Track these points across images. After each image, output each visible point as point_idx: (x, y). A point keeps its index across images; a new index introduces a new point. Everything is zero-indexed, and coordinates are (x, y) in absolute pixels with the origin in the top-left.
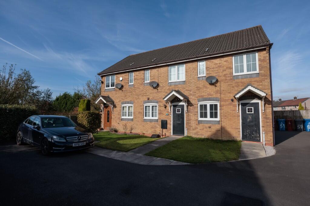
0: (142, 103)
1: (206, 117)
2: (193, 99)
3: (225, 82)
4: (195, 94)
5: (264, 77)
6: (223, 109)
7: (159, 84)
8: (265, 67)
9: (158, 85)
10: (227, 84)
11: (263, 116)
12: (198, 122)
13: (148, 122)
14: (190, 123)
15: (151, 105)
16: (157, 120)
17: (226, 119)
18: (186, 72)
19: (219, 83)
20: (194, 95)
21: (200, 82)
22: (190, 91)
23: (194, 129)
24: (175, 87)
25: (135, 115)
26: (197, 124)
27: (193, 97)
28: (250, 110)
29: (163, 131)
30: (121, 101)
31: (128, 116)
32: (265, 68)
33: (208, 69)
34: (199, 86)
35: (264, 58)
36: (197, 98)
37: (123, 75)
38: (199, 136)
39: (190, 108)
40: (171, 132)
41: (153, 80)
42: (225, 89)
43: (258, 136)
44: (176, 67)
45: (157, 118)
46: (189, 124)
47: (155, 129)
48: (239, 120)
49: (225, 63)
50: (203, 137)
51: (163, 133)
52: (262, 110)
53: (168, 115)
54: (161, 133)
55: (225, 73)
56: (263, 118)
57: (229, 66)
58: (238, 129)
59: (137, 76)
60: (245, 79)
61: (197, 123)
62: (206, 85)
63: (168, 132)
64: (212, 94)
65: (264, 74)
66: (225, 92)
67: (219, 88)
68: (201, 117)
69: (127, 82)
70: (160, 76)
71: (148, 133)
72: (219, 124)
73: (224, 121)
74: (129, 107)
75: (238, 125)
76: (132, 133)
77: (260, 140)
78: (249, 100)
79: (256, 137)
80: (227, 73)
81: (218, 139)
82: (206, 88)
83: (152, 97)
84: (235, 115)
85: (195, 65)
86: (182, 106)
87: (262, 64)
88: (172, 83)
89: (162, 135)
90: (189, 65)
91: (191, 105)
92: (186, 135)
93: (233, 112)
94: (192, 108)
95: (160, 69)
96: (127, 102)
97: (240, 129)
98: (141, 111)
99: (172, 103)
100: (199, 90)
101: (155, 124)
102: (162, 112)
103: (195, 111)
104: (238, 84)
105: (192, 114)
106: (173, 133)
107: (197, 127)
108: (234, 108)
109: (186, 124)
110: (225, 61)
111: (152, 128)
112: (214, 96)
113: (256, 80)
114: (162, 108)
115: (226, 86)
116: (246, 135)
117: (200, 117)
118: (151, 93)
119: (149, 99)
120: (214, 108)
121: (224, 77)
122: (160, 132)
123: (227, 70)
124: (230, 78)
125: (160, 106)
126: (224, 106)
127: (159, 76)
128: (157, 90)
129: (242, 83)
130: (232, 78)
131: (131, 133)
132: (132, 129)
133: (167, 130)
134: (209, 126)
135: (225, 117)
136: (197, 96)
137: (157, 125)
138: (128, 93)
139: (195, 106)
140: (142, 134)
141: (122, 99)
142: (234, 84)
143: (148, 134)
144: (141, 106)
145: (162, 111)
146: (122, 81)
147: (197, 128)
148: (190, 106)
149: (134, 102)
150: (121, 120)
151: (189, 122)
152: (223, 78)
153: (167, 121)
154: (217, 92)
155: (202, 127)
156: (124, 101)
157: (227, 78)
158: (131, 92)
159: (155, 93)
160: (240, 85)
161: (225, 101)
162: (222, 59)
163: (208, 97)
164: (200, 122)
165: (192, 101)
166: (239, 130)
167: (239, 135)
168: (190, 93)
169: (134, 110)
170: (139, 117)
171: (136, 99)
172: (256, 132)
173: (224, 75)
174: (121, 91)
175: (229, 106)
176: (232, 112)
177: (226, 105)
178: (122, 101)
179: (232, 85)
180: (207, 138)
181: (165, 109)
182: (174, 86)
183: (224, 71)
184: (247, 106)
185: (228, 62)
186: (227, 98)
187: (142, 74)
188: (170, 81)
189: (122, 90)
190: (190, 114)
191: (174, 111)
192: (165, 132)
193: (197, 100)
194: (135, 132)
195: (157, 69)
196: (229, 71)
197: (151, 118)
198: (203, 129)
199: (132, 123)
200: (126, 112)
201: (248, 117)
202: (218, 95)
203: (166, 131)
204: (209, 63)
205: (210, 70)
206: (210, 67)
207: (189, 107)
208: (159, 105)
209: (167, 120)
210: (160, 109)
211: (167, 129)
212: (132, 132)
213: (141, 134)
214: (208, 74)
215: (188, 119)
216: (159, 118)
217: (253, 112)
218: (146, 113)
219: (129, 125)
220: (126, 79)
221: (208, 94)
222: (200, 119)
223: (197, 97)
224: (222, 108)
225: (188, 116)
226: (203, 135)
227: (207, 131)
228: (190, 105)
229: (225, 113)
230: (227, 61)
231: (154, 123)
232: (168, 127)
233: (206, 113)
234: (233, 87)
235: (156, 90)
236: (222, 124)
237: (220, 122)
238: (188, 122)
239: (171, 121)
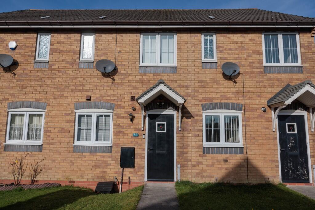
0: (72, 107)
1: (217, 139)
2: (192, 103)
3: (251, 77)
4: (196, 94)
5: (309, 74)
6: (249, 126)
7: (118, 67)
8: (311, 58)
9: (115, 71)
10: (254, 79)
11: (312, 138)
12: (202, 150)
13: (84, 154)
14: (187, 153)
15: (94, 112)
16: (109, 149)
17: (254, 144)
18: (179, 49)
19: (240, 77)
20: (195, 96)
21: (207, 72)
22: (187, 87)
23: (194, 166)
24: (155, 77)
25: (49, 136)
26: (200, 156)
27: (192, 101)
28: (291, 128)
29: (124, 173)
30: (8, 99)
31: (28, 139)
32: (310, 60)
33: (221, 49)
34: (203, 79)
35: (308, 44)
36: (201, 103)
37: (21, 37)
38: (204, 179)
39: (187, 122)
40: (143, 175)
41: (102, 58)
42: (252, 89)
43: (305, 172)
44: (158, 37)
45: (109, 143)
46: (185, 155)
47: (105, 170)
48: (275, 145)
49: (251, 42)
50: (213, 181)
51: (124, 178)
52: (310, 128)
53: (138, 136)
54: (119, 178)
55: (251, 61)
56: (311, 141)
57: (257, 49)
58: (273, 161)
59: (61, 45)
60: (283, 75)
61: (202, 153)
62: (218, 79)
63: (137, 173)
64: (228, 96)
65: (310, 69)
66: (252, 94)
67: (240, 87)
68: (208, 139)
69: (30, 53)
70: (120, 52)
71: (85, 180)
72: (243, 153)
73: (251, 148)
74: (31, 116)
75: (275, 155)
76: (37, 181)
77: (308, 179)
78: (290, 110)
79: (302, 175)
80: (253, 61)
81: (242, 182)
82: (218, 84)
83: (98, 96)
84: (269, 136)
85: (196, 38)
86: (170, 119)
87: (306, 53)
88: (147, 69)
89: (122, 183)
90: (186, 37)
91: (190, 115)
92: (179, 178)
93: (267, 130)
94: (190, 123)
95: (122, 36)
96: (25, 104)
97: (277, 161)
98: (68, 126)
99: (148, 110)
100: (204, 86)
101: (104, 157)
102: (121, 130)
103: (196, 128)
104: (272, 82)
105: (190, 135)
106: (149, 177)
107: (200, 161)
108: (268, 123)
109: (178, 155)
110: (250, 40)
111: (96, 166)
112: (233, 100)
113: (299, 77)
114: (122, 120)
115: (253, 84)
116: (288, 171)
117: (207, 141)
118: (96, 86)
119: (90, 100)
120: (232, 122)
121: (249, 67)
122: (116, 175)
123: (253, 56)
124: (259, 70)
125: (118, 116)
126: (251, 121)
127: (118, 51)
128: (112, 81)
129: (278, 80)
130: (262, 70)
131: (33, 182)
132: (36, 172)
133: (134, 171)
134: (225, 158)
135: (254, 141)
136: (201, 99)
137: (110, 159)
138: (31, 81)
139: (196, 118)
140: (68, 184)
141: (12, 95)
142: (267, 82)
143: (84, 182)
144: (69, 114)
145: (123, 127)
146: (16, 51)
147: (201, 163)
148: (187, 118)
149: (49, 105)
150: (5, 150)
151: (185, 150)
152: (248, 69)
153: (134, 150)
154: (238, 93)
155: (211, 161)
156: (17, 100)
157: (254, 70)
158: (41, 80)
159: (107, 86)
160: (275, 84)
161: (252, 110)
162: (246, 35)
163: (223, 101)
164: (206, 151)
165: (191, 109)
166: (276, 164)
167: (276, 172)
168: (187, 93)
169: (46, 123)
170: (60, 141)
171: (55, 98)
172: (302, 166)
173: (248, 63)
174: (9, 75)
175: (258, 120)
176: (263, 130)
177: (254, 118)
178: (11, 100)
179: (262, 82)
180: (221, 182)
181: (131, 122)
182: (152, 75)
183: (249, 56)
184: (287, 120)
185: (255, 42)
186: (256, 106)
187: (77, 40)
188: (142, 64)
189: (15, 75)
190: (186, 133)
191: (151, 128)
192: (129, 175)
193: (200, 106)
194: (46, 179)
195: (114, 35)
196: (257, 58)
197: (93, 142)
198: (212, 165)
199: (39, 156)
200: (21, 130)
201: (289, 139)
202: (240, 98)
203: (131, 173)
204: (222, 38)
205: (225, 51)
206: (225, 47)
207: (184, 119)
208: (115, 115)
209: (136, 147)
210: (118, 122)
211: (133, 167)
212: (37, 179)
213: (63, 184)
214: (221, 58)
215: (182, 145)
216: (115, 144)
217: (296, 132)
218: (79, 130)
219: (30, 161)
220: (28, 47)
221: (221, 96)
222: (206, 144)
223: (200, 101)
224: (247, 123)
225: (182, 138)
226: (213, 177)
227: (220, 169)
228: (187, 115)
229: (253, 133)
230: (254, 40)
231: (103, 154)
232: (136, 163)
233: (217, 133)
234: (265, 86)
235: (110, 79)
236: (248, 153)
237: (245, 151)
238: (181, 150)
239: (144, 150)
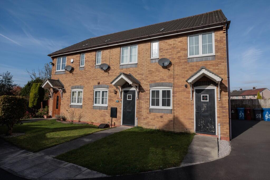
0: (93, 87)
1: (158, 104)
2: (145, 84)
3: (179, 66)
4: (147, 78)
5: (220, 60)
6: (176, 96)
7: (111, 67)
8: (222, 48)
9: (109, 68)
10: (180, 67)
11: (219, 105)
12: (149, 110)
13: (97, 110)
14: (141, 112)
15: (101, 90)
16: (106, 108)
17: (179, 108)
18: (139, 53)
19: (172, 66)
20: (146, 80)
21: (153, 65)
22: (142, 74)
23: (144, 119)
24: (127, 70)
25: (85, 101)
26: (148, 113)
27: (145, 82)
28: (205, 98)
29: (113, 120)
30: (71, 85)
31: (78, 102)
32: (221, 50)
33: (162, 50)
34: (151, 69)
35: (220, 38)
36: (149, 83)
37: (74, 56)
38: (149, 126)
39: (142, 94)
40: (120, 122)
41: (104, 63)
42: (179, 73)
43: (213, 128)
44: (129, 48)
45: (106, 105)
46: (140, 113)
47: (105, 118)
48: (193, 109)
49: (180, 43)
50: (154, 128)
51: (112, 123)
52: (218, 98)
53: (119, 102)
54: (110, 122)
55: (179, 55)
56: (218, 107)
57: (183, 47)
58: (191, 119)
59: (89, 58)
60: (200, 62)
61: (149, 112)
62: (159, 69)
63: (118, 121)
64: (165, 78)
65: (221, 56)
66: (179, 76)
67: (172, 72)
68: (153, 104)
69: (78, 64)
70: (111, 58)
71: (97, 122)
72: (172, 113)
73: (177, 110)
74: (79, 92)
75: (192, 115)
76: (81, 121)
77: (215, 133)
78: (204, 86)
79: (211, 129)
80: (181, 55)
81: (170, 130)
82: (159, 71)
83: (102, 82)
84: (188, 103)
85: (148, 45)
86: (134, 92)
87: (218, 46)
88: (123, 66)
89: (111, 125)
90: (142, 45)
91: (143, 90)
92: (137, 125)
93: (187, 99)
94: (143, 95)
95: (112, 50)
96: (76, 87)
97: (193, 119)
98: (91, 97)
99: (123, 88)
100: (151, 74)
101: (104, 112)
102: (112, 99)
103: (146, 98)
104: (192, 68)
105: (143, 102)
106: (123, 123)
107: (148, 116)
108: (188, 95)
109: (137, 113)
110: (180, 42)
111: (101, 116)
112: (167, 81)
113: (212, 63)
114: (112, 93)
115: (180, 70)
116: (201, 126)
117: (152, 105)
118: (102, 77)
119: (99, 84)
120: (166, 94)
121: (178, 60)
122: (109, 121)
123: (181, 52)
124: (184, 61)
125: (110, 92)
126: (177, 93)
127: (110, 58)
128: (108, 74)
129: (197, 66)
130: (186, 61)
131: (79, 121)
132: (80, 117)
133: (117, 119)
134: (161, 115)
135: (179, 106)
136: (149, 81)
137: (107, 113)
138: (78, 76)
139: (146, 92)
140: (91, 123)
141: (72, 83)
142: (189, 68)
143: (97, 123)
144: (91, 91)
145: (112, 97)
146: (73, 63)
147: (148, 118)
148: (142, 92)
149: (84, 87)
150: (70, 107)
151: (140, 110)
152: (177, 61)
154: (170, 76)
155: (153, 116)
156: (74, 85)
157: (181, 61)
158: (81, 76)
159: (106, 77)
160: (195, 69)
161: (179, 86)
162: (176, 39)
163: (161, 82)
164: (151, 111)
165: (144, 87)
166: (193, 121)
167: (192, 126)
168: (142, 78)
169: (83, 95)
170: (88, 104)
171: (86, 84)
172: (211, 123)
173: (177, 57)
174: (71, 74)
175: (182, 93)
176: (185, 99)
177: (179, 91)
178: (72, 85)
179: (186, 68)
180: (159, 129)
181: (115, 94)
182: (125, 69)
183: (178, 52)
184: (202, 93)
185: (182, 43)
186: (181, 84)
187: (94, 55)
188: (121, 64)
189: (73, 74)
190: (141, 101)
191: (125, 97)
192: (115, 122)
193: (149, 85)
194: (83, 121)
195: (109, 50)
196: (183, 53)
197: (100, 105)
198: (154, 119)
199: (81, 110)
200: (75, 98)
201: (203, 106)
202: (171, 80)
203: (115, 120)
204: (162, 43)
205: (164, 51)
206: (164, 49)
207: (140, 93)
208: (109, 91)
209: (117, 108)
210: (110, 95)
211: (116, 117)
212: (80, 120)
213: (89, 124)
214: (161, 56)
215: (139, 107)
216: (109, 106)
217: (208, 101)
218: (96, 99)
219: (78, 112)
220: (77, 61)
221: (160, 79)
222: (152, 107)
223: (149, 82)
224: (175, 95)
225: (139, 103)
226: (154, 126)
227: (158, 121)
228: (142, 91)
229: (178, 101)
230: (182, 41)
231: (104, 110)
232: (117, 115)
233: (158, 100)
234: (187, 71)
235: (107, 73)
236: (175, 113)
237: (173, 112)
238: (138, 110)
239: (121, 109)
